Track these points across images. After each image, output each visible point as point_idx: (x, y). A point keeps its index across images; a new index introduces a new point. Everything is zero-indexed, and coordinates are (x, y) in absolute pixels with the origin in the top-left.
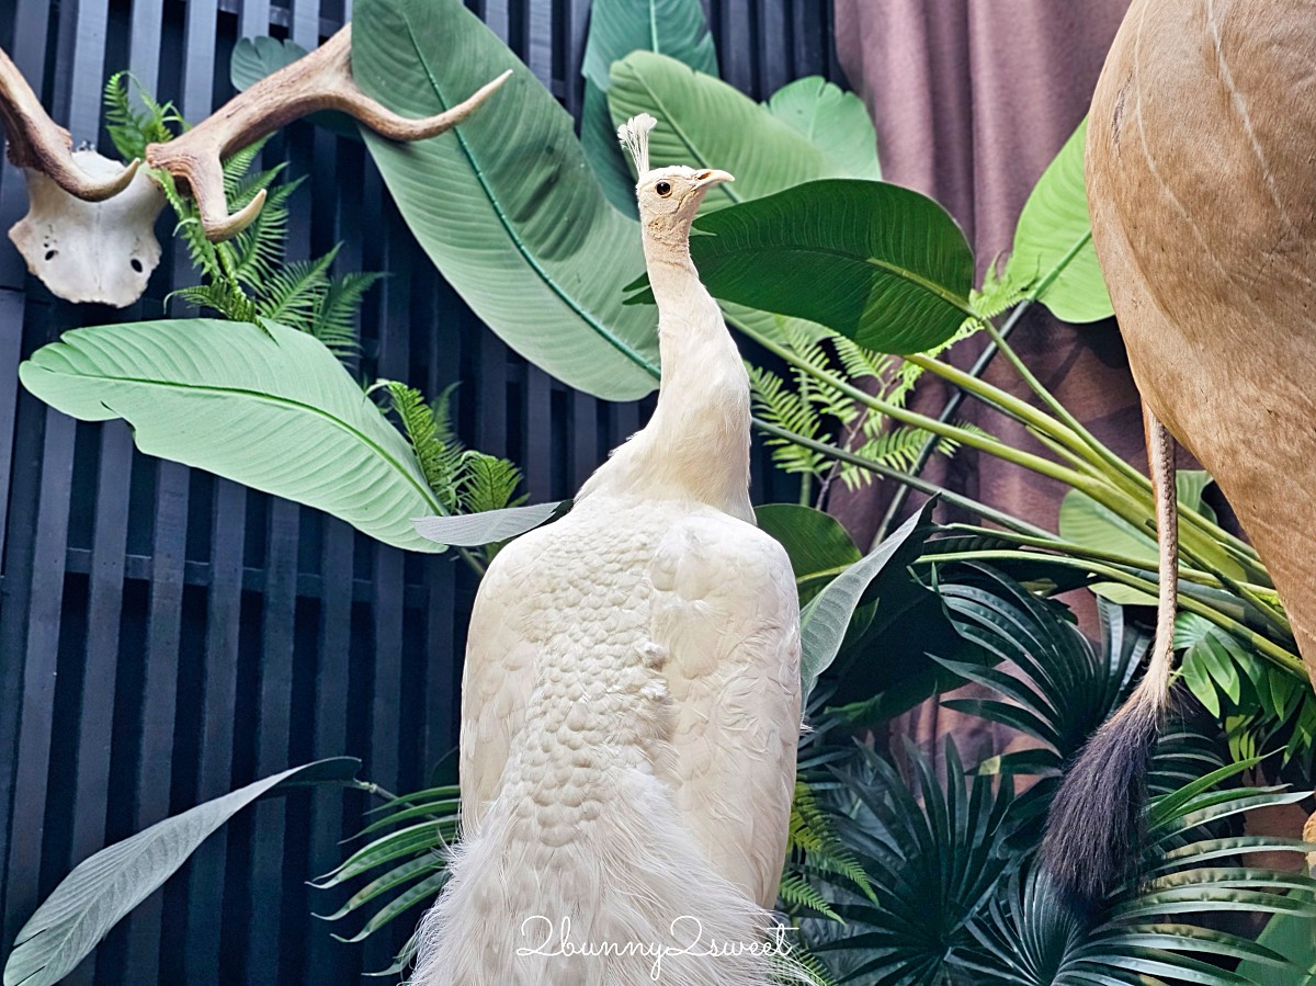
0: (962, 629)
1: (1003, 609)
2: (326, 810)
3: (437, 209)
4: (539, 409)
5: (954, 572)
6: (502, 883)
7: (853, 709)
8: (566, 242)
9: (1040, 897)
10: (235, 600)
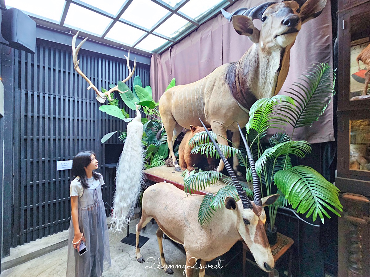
0: (154, 125)
1: (156, 124)
2: (118, 134)
3: (124, 98)
4: (130, 111)
5: (153, 122)
6: (129, 139)
7: (149, 128)
8: (132, 100)
9: (156, 139)
10: (111, 120)
